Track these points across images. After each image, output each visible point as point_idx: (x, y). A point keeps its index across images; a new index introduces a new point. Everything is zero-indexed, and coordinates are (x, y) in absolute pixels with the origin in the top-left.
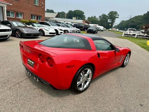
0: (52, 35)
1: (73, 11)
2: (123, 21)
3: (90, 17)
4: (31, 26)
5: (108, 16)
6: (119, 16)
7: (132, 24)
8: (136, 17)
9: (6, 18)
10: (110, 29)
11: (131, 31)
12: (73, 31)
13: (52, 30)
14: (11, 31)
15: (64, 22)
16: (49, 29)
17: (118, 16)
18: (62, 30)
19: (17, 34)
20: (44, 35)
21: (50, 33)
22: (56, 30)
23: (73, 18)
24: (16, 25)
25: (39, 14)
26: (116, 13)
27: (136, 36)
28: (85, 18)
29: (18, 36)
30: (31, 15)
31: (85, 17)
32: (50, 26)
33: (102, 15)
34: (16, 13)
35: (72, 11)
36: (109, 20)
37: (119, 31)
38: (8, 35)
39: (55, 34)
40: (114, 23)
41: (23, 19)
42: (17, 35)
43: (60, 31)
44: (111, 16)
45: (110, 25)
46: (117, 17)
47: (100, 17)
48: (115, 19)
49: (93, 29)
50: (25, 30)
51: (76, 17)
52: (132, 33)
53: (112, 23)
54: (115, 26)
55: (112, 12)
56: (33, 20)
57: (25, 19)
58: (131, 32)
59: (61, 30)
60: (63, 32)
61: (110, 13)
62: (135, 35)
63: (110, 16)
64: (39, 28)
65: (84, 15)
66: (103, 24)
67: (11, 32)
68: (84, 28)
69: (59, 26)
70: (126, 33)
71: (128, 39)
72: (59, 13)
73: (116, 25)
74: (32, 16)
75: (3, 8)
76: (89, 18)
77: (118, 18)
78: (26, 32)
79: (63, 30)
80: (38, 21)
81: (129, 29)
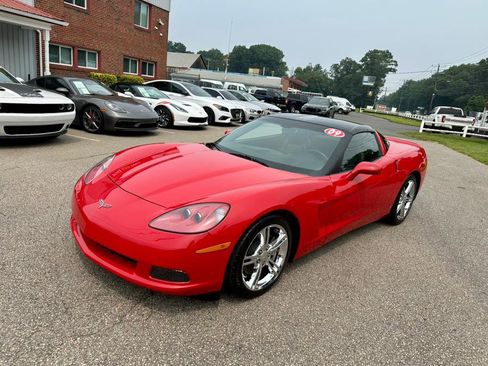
0: (195, 125)
1: (248, 47)
2: (410, 83)
3: (303, 67)
4: (128, 94)
5: (360, 67)
6: (396, 65)
7: (442, 92)
8: (453, 71)
9: (48, 68)
10: (369, 108)
11: (448, 116)
12: (259, 112)
13: (197, 109)
14: (72, 110)
15: (220, 83)
16: (188, 107)
17: (393, 67)
18: (226, 110)
19: (87, 119)
20: (170, 125)
21: (191, 119)
22: (207, 109)
23: (251, 70)
24: (85, 91)
25: (148, 57)
26: (387, 55)
27: (465, 133)
28: (287, 72)
29: (92, 127)
30: (125, 59)
31: (286, 69)
32: (187, 94)
33: (343, 62)
34: (76, 52)
35: (244, 48)
36: (366, 78)
37: (400, 114)
38: (62, 125)
39: (206, 123)
40: (381, 88)
41: (99, 71)
42: (88, 125)
43: (218, 114)
44: (372, 64)
45: (370, 93)
46: (390, 70)
47: (335, 67)
48: (384, 77)
49: (319, 106)
50: (116, 109)
51: (261, 69)
52: (451, 121)
53: (376, 89)
54: (385, 97)
55: (376, 51)
56: (131, 75)
57: (104, 72)
58: (449, 120)
59: (224, 109)
60: (229, 114)
61: (367, 55)
62: (460, 129)
63: (367, 64)
64: (155, 103)
65: (284, 60)
66: (346, 92)
67: (74, 112)
68: (289, 102)
69: (215, 94)
70: (430, 123)
71: (440, 143)
72: (203, 54)
73: (388, 94)
74: (126, 61)
75: (38, 33)
76: (298, 71)
77: (394, 71)
78: (117, 115)
79: (230, 108)
80: (147, 79)
81: (440, 108)
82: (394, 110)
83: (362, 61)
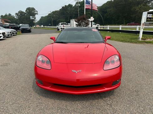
5: (26, 13)
6: (37, 12)
11: (64, 25)
17: (37, 13)
26: (33, 9)
33: (19, 12)
36: (31, 17)
40: (35, 20)
46: (36, 14)
47: (17, 14)
48: (35, 16)
55: (29, 8)
61: (27, 9)
63: (28, 12)
77: (37, 14)
79: (1, 33)
81: (61, 23)
82: (42, 26)
83: (26, 11)
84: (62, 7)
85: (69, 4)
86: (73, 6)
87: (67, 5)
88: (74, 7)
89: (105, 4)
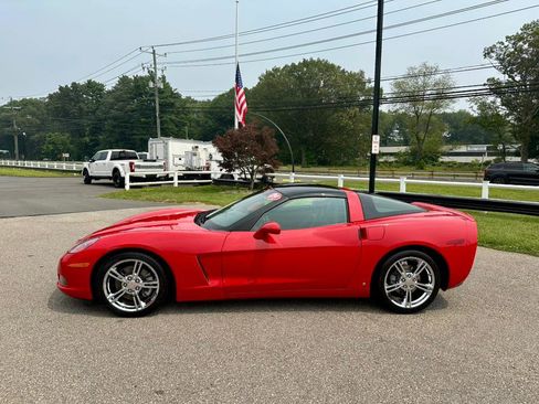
11: (136, 162)
81: (110, 152)
84: (61, 88)
85: (89, 82)
86: (108, 88)
87: (82, 82)
88: (109, 92)
89: (223, 95)
